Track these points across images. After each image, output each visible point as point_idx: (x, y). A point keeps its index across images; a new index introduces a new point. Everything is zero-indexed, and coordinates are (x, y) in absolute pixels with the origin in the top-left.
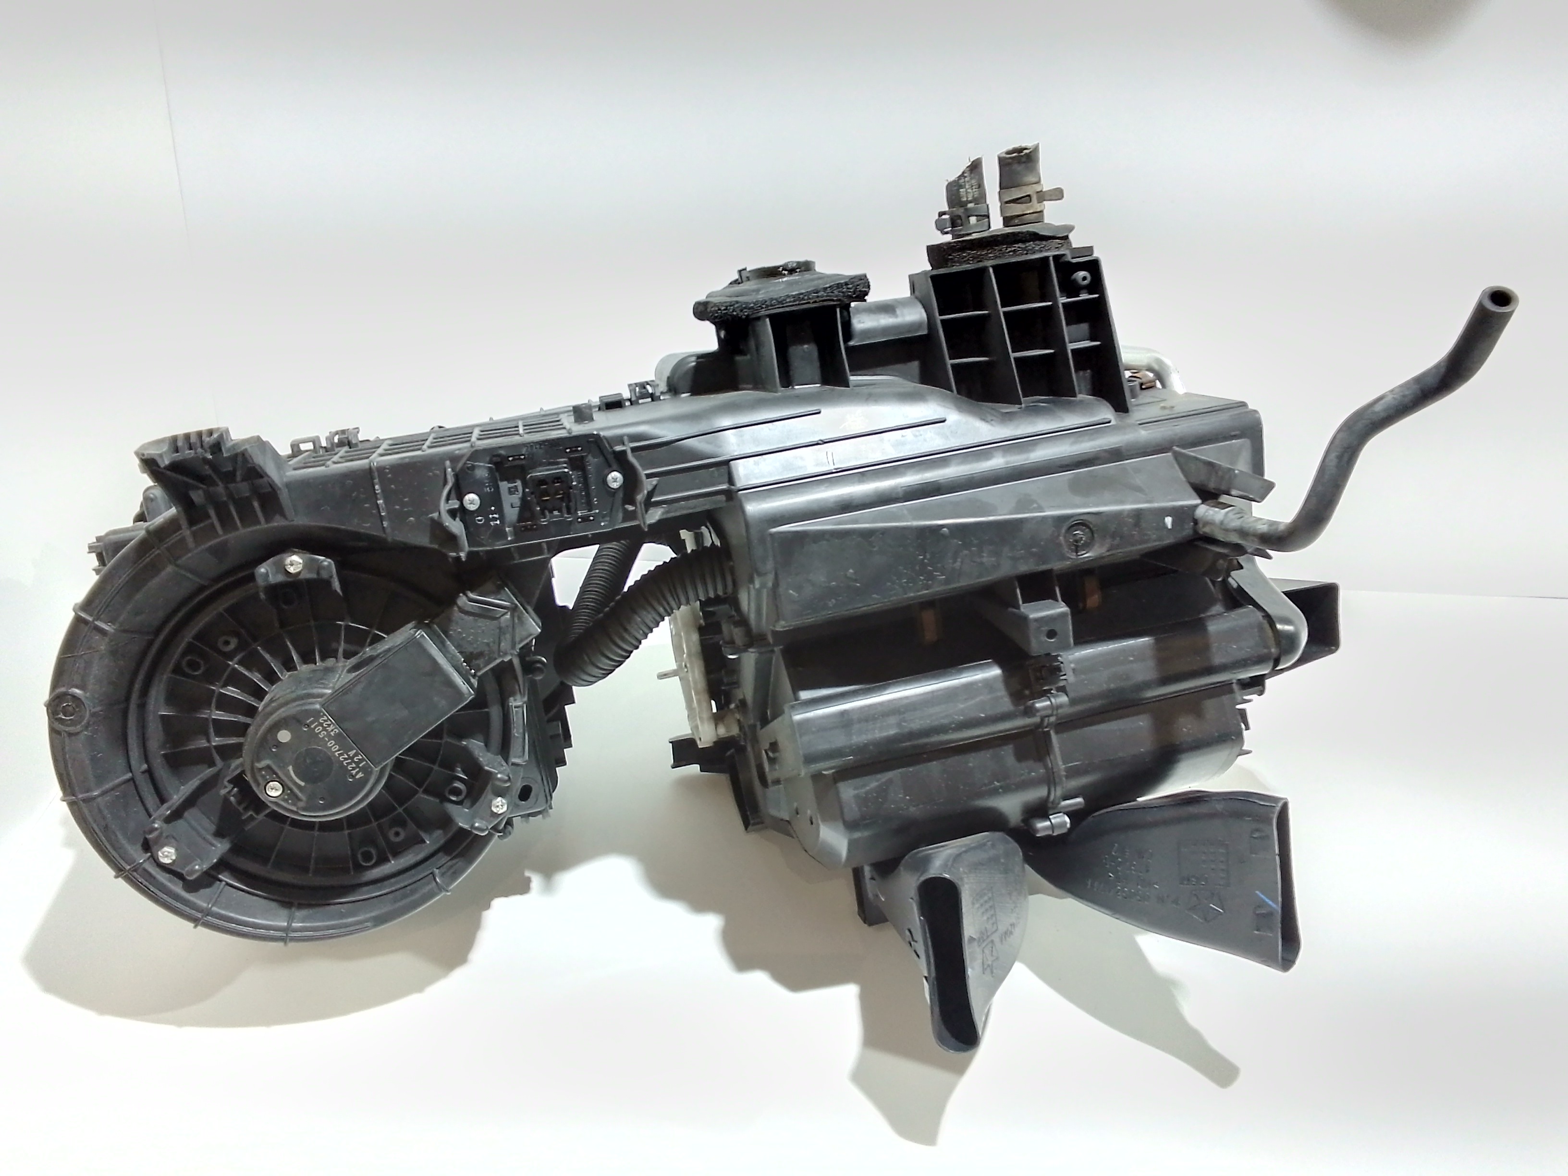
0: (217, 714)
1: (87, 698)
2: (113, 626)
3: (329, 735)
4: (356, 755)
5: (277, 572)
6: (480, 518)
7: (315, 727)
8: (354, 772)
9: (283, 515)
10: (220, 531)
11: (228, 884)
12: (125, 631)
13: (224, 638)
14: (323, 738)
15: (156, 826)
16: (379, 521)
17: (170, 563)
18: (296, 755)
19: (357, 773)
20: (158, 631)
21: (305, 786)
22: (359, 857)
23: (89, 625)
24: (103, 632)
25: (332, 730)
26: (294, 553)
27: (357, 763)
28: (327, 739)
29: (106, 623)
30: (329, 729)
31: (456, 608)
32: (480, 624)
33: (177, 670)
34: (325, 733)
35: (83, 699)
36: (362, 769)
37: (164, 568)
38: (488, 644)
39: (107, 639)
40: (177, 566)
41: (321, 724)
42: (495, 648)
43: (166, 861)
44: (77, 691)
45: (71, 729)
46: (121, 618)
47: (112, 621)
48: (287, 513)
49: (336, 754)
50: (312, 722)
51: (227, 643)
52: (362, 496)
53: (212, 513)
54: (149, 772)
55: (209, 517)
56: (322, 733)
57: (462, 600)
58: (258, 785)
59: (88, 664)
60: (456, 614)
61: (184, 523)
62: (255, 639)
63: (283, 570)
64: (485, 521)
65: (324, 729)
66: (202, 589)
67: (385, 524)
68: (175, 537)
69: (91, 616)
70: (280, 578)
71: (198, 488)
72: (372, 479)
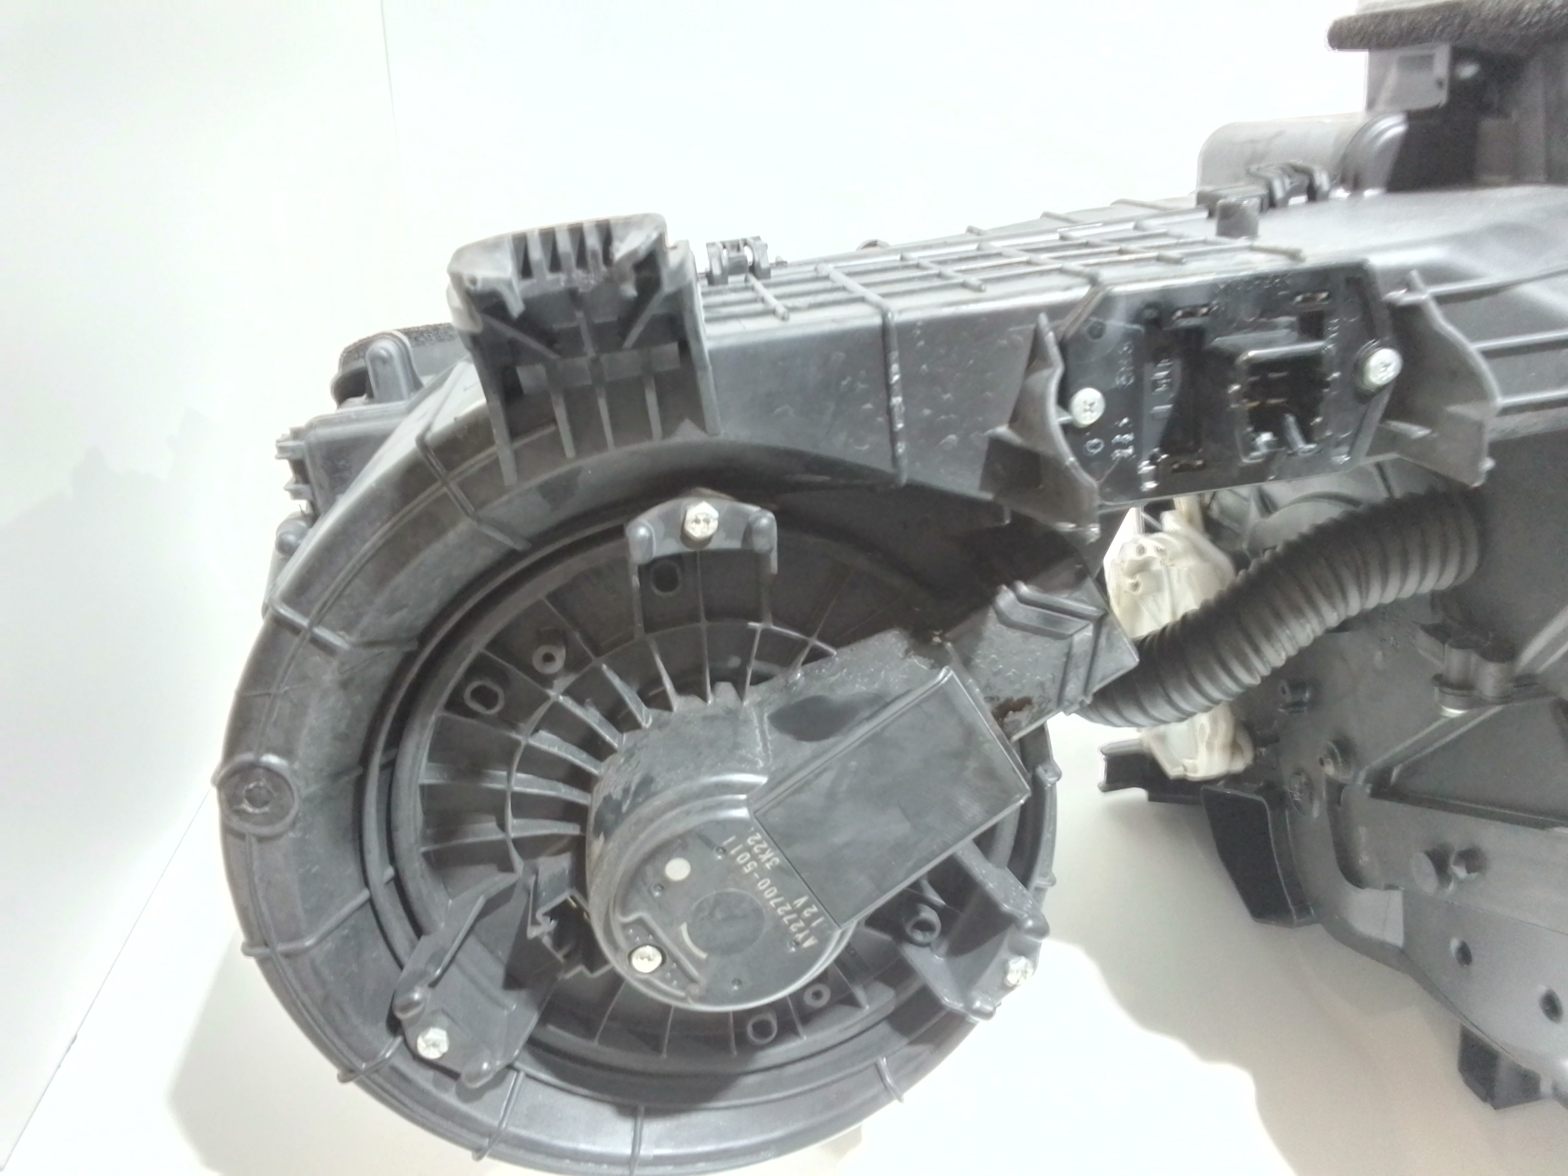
0: (520, 782)
1: (294, 772)
2: (347, 637)
3: (761, 868)
4: (806, 905)
5: (667, 535)
6: (1095, 441)
7: (738, 854)
8: (800, 936)
9: (700, 421)
10: (570, 452)
11: (528, 1076)
12: (371, 644)
13: (543, 650)
14: (752, 873)
15: (417, 996)
16: (886, 441)
17: (467, 514)
18: (696, 904)
19: (806, 938)
20: (424, 637)
21: (707, 960)
22: (749, 1029)
23: (302, 634)
24: (327, 648)
25: (769, 860)
26: (702, 497)
27: (808, 922)
28: (756, 875)
29: (333, 629)
30: (764, 857)
31: (992, 614)
32: (1033, 647)
33: (455, 704)
34: (755, 864)
35: (287, 774)
36: (814, 932)
37: (453, 523)
38: (1041, 685)
39: (335, 663)
40: (479, 520)
41: (749, 849)
42: (1053, 692)
43: (432, 1054)
44: (272, 759)
45: (265, 831)
46: (365, 621)
47: (347, 627)
48: (708, 417)
49: (772, 903)
50: (733, 845)
51: (549, 658)
52: (861, 386)
53: (560, 413)
54: (398, 882)
55: (554, 421)
56: (749, 865)
57: (1006, 599)
58: (615, 947)
59: (300, 709)
60: (992, 627)
61: (500, 432)
62: (598, 652)
63: (679, 532)
64: (1104, 450)
65: (754, 857)
66: (512, 556)
67: (901, 448)
68: (481, 459)
69: (305, 613)
70: (672, 547)
71: (538, 358)
72: (886, 350)
